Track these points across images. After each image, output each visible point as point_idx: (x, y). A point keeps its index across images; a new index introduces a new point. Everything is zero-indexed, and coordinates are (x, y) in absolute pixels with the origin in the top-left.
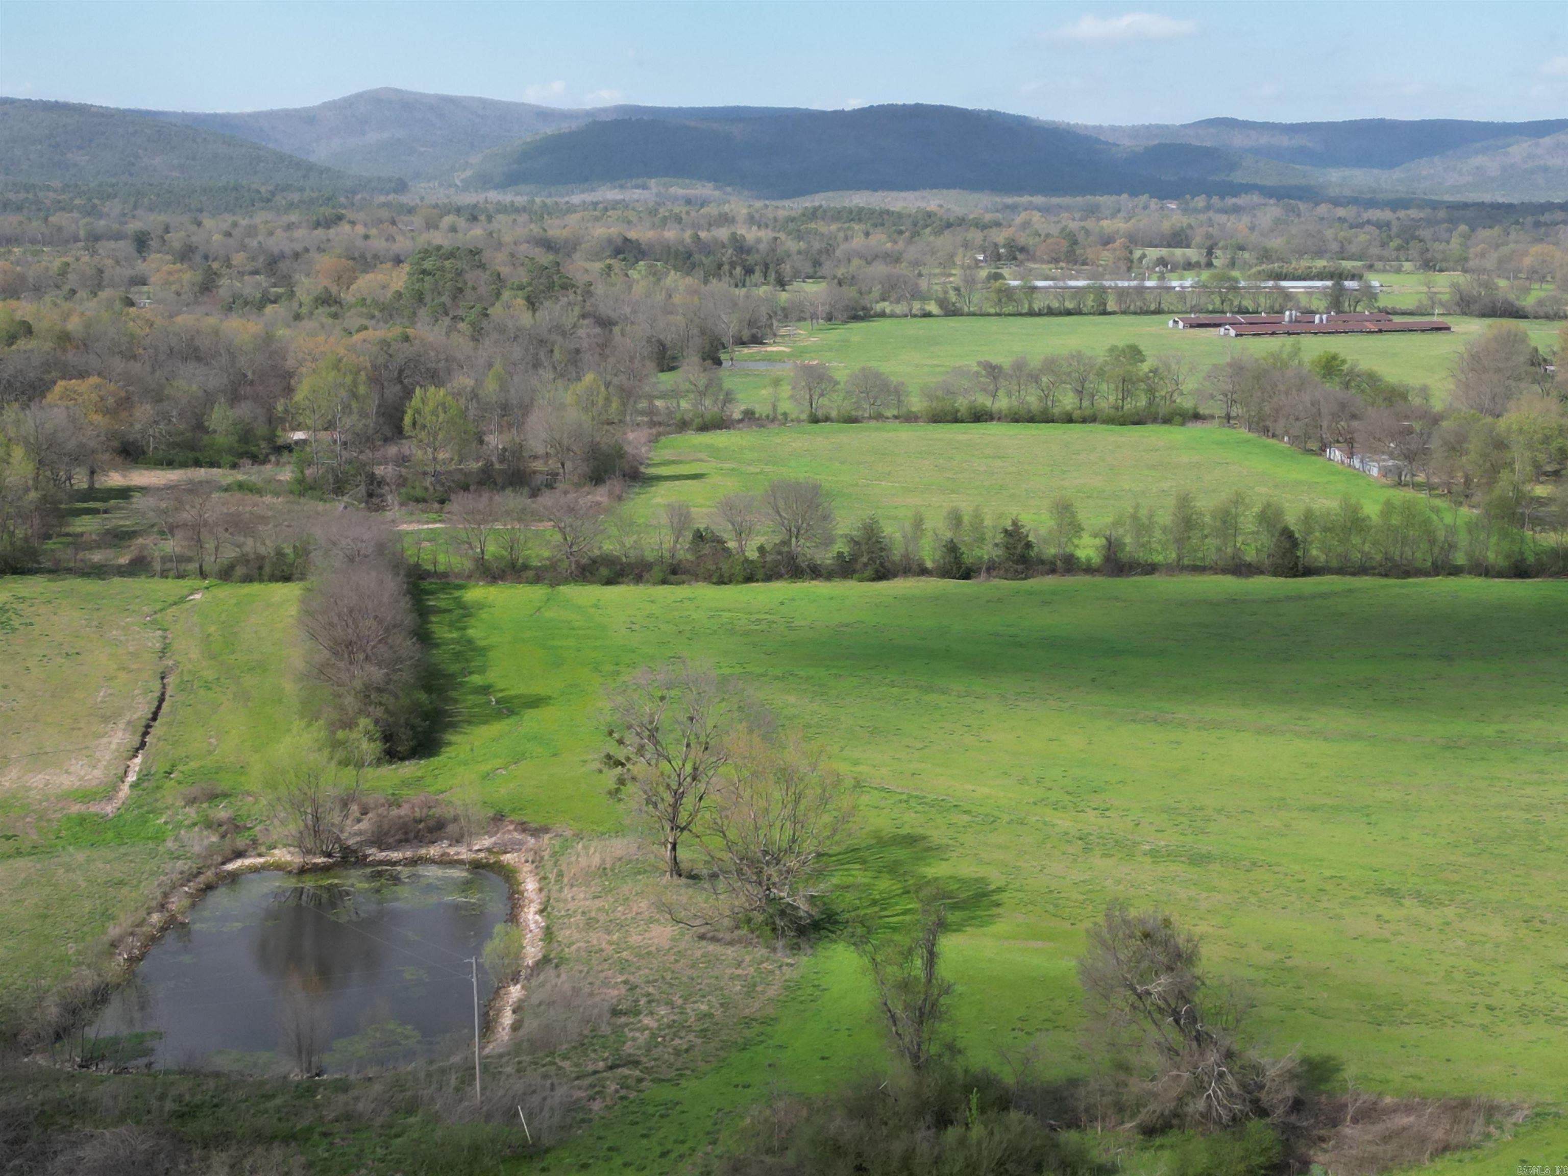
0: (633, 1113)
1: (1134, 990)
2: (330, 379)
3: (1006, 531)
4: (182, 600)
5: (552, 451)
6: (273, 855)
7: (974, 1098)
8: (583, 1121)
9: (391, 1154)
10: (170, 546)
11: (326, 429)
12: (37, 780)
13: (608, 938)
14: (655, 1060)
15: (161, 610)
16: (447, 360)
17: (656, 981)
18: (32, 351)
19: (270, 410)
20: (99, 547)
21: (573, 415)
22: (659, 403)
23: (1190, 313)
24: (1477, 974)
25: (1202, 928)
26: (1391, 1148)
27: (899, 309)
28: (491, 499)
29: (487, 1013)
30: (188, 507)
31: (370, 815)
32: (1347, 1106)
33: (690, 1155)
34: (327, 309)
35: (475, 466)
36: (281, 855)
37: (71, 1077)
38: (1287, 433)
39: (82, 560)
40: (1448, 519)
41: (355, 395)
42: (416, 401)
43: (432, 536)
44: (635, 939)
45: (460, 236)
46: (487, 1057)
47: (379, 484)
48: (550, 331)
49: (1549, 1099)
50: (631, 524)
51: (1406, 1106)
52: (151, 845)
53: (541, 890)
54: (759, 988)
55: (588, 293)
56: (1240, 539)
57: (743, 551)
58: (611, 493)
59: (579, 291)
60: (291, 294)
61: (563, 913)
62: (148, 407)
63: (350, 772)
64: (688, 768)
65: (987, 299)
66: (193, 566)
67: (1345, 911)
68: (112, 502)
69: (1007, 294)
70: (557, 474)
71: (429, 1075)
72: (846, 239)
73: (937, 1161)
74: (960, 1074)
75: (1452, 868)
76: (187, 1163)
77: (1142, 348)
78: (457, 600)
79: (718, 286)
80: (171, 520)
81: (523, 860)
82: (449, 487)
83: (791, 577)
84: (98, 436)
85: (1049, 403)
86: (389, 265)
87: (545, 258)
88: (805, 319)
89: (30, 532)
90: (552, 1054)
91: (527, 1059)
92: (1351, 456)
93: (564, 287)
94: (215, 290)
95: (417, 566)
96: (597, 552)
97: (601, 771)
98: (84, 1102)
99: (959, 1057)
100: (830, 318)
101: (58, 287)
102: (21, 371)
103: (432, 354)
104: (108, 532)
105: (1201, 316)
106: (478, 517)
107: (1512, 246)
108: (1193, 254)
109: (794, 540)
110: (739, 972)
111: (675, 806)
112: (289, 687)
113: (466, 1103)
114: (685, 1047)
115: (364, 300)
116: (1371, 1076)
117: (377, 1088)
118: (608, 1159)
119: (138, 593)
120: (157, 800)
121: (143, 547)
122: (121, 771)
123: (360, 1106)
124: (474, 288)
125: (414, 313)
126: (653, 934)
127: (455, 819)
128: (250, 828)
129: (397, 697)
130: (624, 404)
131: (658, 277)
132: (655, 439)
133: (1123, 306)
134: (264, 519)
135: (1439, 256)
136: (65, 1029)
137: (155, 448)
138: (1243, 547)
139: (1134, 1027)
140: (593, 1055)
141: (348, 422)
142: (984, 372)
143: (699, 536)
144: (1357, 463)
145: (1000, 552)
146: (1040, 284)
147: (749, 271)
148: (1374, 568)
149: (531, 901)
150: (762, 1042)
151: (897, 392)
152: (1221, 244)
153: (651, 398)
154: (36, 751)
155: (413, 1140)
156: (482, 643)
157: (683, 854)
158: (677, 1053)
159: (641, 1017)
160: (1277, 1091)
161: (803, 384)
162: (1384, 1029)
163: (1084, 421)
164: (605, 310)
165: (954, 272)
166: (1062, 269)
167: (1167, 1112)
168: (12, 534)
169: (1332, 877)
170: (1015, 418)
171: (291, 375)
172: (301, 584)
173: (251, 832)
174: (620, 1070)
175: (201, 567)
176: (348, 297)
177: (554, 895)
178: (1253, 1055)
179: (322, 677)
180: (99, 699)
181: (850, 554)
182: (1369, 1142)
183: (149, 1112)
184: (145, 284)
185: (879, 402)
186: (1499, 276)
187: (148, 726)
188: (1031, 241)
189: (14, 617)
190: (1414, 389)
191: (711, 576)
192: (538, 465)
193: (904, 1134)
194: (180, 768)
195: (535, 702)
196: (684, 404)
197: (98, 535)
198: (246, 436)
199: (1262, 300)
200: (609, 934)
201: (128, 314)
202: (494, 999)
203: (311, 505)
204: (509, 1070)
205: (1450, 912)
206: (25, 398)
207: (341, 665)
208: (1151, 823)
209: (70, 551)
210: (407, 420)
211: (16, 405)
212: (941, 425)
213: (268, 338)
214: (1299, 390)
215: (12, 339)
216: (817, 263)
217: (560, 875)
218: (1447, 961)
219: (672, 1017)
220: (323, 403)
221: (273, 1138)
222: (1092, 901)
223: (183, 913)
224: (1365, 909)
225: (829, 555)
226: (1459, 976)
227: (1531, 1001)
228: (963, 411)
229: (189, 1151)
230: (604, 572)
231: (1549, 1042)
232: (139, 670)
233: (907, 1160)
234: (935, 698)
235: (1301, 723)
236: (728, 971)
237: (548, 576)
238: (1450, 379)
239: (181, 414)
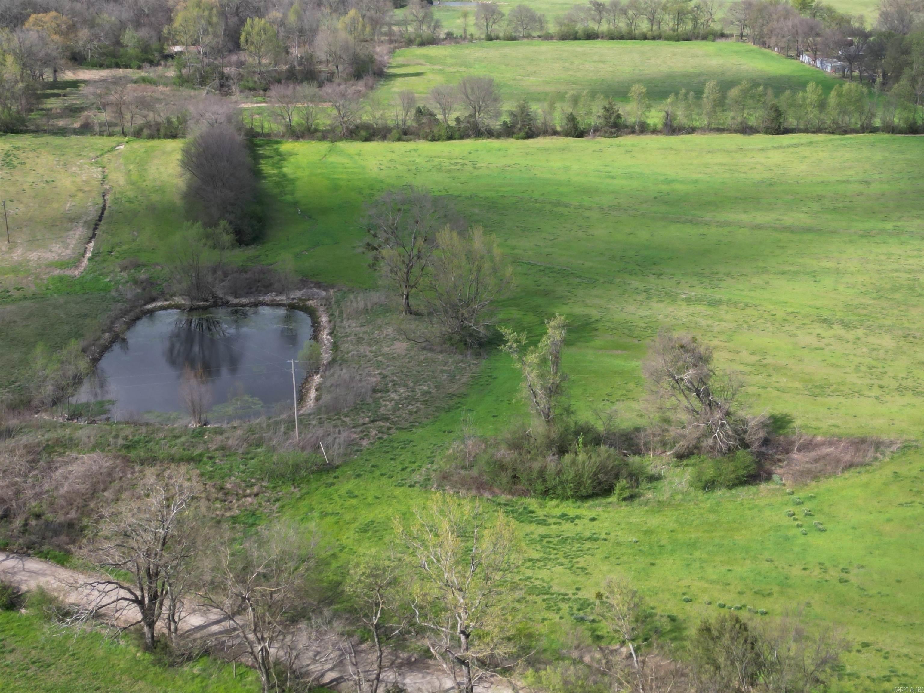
0: (386, 446)
1: (674, 377)
2: (195, 14)
3: (605, 108)
4: (113, 149)
5: (330, 59)
7: (581, 438)
8: (357, 451)
9: (248, 468)
10: (105, 116)
11: (194, 45)
12: (33, 256)
13: (370, 349)
14: (398, 417)
15: (101, 156)
17: (398, 373)
19: (160, 32)
20: (62, 117)
21: (343, 35)
22: (395, 28)
24: (874, 367)
25: (715, 342)
26: (819, 466)
28: (294, 88)
29: (301, 391)
30: (113, 92)
31: (229, 278)
32: (794, 442)
33: (419, 470)
35: (285, 68)
36: (178, 300)
37: (63, 426)
38: (777, 45)
39: (52, 125)
41: (210, 23)
42: (247, 27)
43: (260, 111)
44: (385, 350)
46: (302, 415)
47: (227, 78)
49: (913, 437)
50: (379, 104)
51: (829, 442)
52: (102, 294)
53: (330, 321)
54: (457, 378)
56: (746, 111)
57: (446, 121)
58: (366, 85)
61: (343, 335)
62: (86, 31)
63: (216, 253)
64: (415, 252)
66: (118, 129)
68: (68, 89)
70: (334, 73)
71: (269, 426)
73: (559, 473)
74: (572, 425)
75: (862, 306)
76: (132, 473)
78: (276, 150)
80: (103, 100)
81: (319, 304)
82: (269, 81)
83: (475, 137)
84: (57, 49)
85: (633, 27)
89: (20, 108)
90: (339, 414)
91: (324, 416)
92: (815, 59)
95: (252, 129)
96: (359, 121)
97: (364, 253)
98: (71, 439)
99: (572, 415)
102: (9, 8)
104: (66, 108)
106: (287, 100)
109: (477, 114)
110: (446, 368)
111: (407, 273)
112: (179, 202)
113: (290, 441)
114: (415, 410)
116: (809, 425)
117: (239, 432)
118: (371, 472)
119: (87, 144)
120: (104, 268)
121: (88, 117)
122: (82, 251)
123: (230, 442)
126: (395, 347)
127: (279, 281)
128: (160, 285)
129: (242, 209)
130: (374, 29)
132: (392, 51)
134: (158, 100)
136: (57, 399)
137: (92, 56)
138: (748, 117)
139: (673, 398)
140: (362, 415)
141: (207, 40)
142: (593, 8)
143: (419, 112)
144: (818, 64)
145: (601, 121)
148: (826, 129)
149: (325, 328)
150: (459, 407)
151: (540, 21)
153: (390, 25)
154: (31, 239)
155: (261, 461)
156: (292, 177)
157: (412, 301)
158: (411, 413)
159: (390, 393)
160: (755, 434)
161: (483, 15)
162: (819, 399)
163: (654, 38)
167: (691, 446)
168: (10, 109)
169: (792, 312)
170: (613, 36)
171: (170, 10)
172: (183, 140)
173: (160, 287)
174: (378, 423)
175: (123, 129)
177: (338, 324)
178: (743, 414)
179: (198, 196)
180: (67, 208)
181: (511, 123)
182: (807, 462)
183: (109, 445)
185: (529, 27)
187: (97, 225)
189: (14, 159)
190: (854, 17)
191: (427, 136)
192: (322, 67)
193: (540, 458)
194: (117, 249)
195: (325, 212)
196: (410, 29)
197: (61, 109)
198: (145, 49)
200: (370, 346)
202: (305, 383)
203: (186, 92)
204: (314, 422)
205: (860, 332)
206: (12, 25)
207: (209, 189)
208: (687, 283)
209: (44, 120)
210: (242, 39)
211: (7, 30)
212: (567, 42)
214: (785, 18)
217: (341, 312)
218: (857, 360)
219: (407, 394)
220: (191, 28)
221: (181, 460)
222: (651, 327)
223: (123, 333)
224: (810, 331)
225: (498, 123)
226: (863, 368)
227: (904, 383)
228: (580, 32)
229: (133, 468)
230: (363, 133)
231: (914, 406)
232: (90, 191)
233: (542, 472)
234: (560, 209)
235: (777, 222)
236: (439, 368)
237: (330, 136)
238: (877, 11)
239: (106, 35)
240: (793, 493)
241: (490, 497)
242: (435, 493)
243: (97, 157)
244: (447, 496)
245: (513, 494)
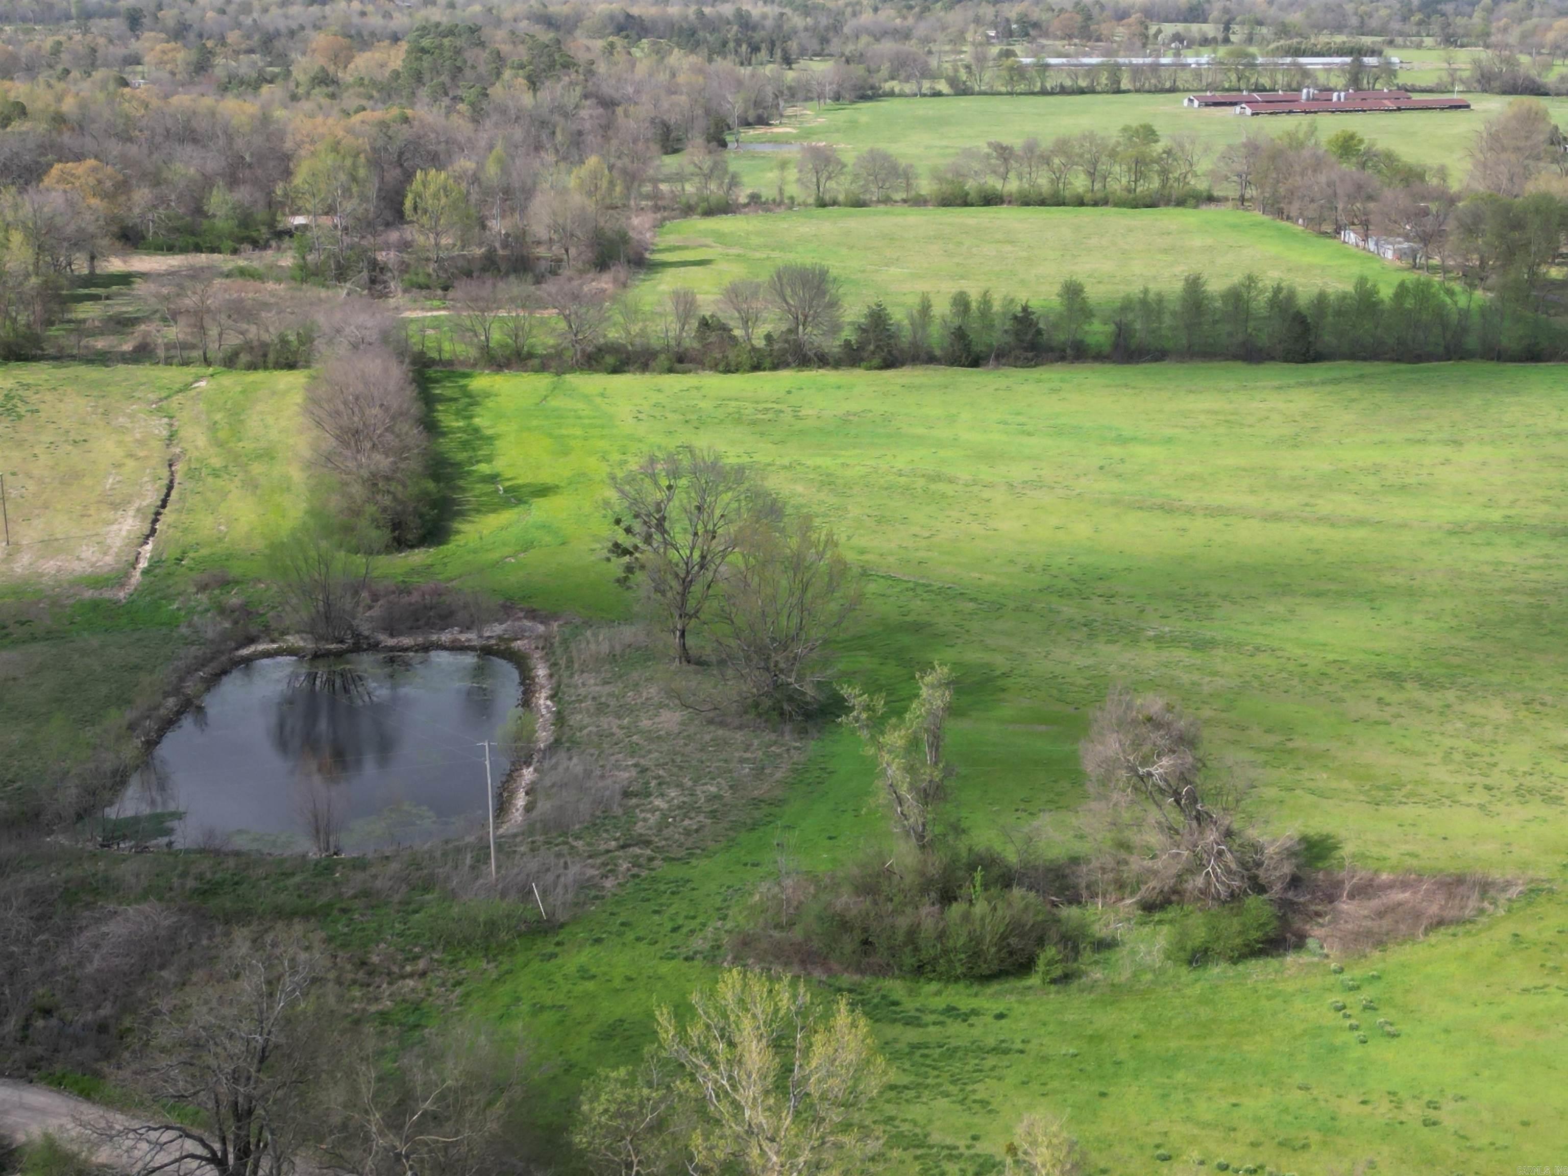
0: (645, 890)
1: (1137, 771)
2: (329, 162)
3: (1015, 318)
4: (187, 387)
5: (555, 237)
6: (285, 641)
7: (978, 876)
8: (596, 897)
9: (409, 929)
10: (175, 332)
11: (327, 214)
12: (49, 566)
13: (619, 722)
14: (666, 839)
15: (166, 398)
16: (447, 142)
17: (667, 764)
18: (27, 133)
19: (270, 193)
20: (102, 334)
21: (577, 199)
22: (664, 187)
23: (1206, 91)
24: (1475, 755)
25: (1206, 713)
26: (1386, 923)
27: (908, 88)
28: (494, 285)
29: (501, 794)
30: (189, 293)
31: (379, 603)
32: (1343, 882)
33: (701, 930)
34: (325, 90)
35: (479, 251)
36: (293, 640)
37: (93, 856)
38: (1301, 215)
39: (86, 347)
40: (1462, 301)
41: (354, 179)
42: (416, 185)
43: (437, 324)
44: (645, 723)
45: (458, 12)
46: (501, 836)
47: (382, 270)
48: (552, 112)
49: (1543, 875)
50: (636, 312)
51: (1402, 882)
52: (165, 630)
53: (551, 676)
54: (768, 771)
55: (590, 73)
56: (1251, 324)
57: (749, 339)
58: (615, 280)
59: (581, 70)
60: (288, 73)
61: (574, 698)
62: (146, 191)
63: (359, 559)
64: (696, 555)
65: (998, 77)
66: (196, 354)
67: (1346, 695)
68: (114, 288)
69: (1019, 72)
70: (561, 260)
71: (445, 854)
72: (854, 14)
73: (942, 935)
74: (964, 854)
75: (1453, 651)
76: (210, 938)
77: (1155, 128)
78: (463, 388)
79: (723, 65)
80: (172, 306)
81: (533, 646)
82: (452, 274)
83: (798, 365)
84: (97, 220)
85: (1061, 186)
86: (387, 43)
87: (546, 36)
88: (812, 99)
89: (32, 318)
90: (565, 834)
91: (540, 838)
92: (1365, 240)
93: (565, 66)
94: (210, 71)
95: (422, 354)
96: (602, 341)
97: (608, 560)
98: (107, 880)
99: (963, 836)
100: (837, 98)
101: (51, 67)
102: (17, 153)
103: (432, 136)
104: (110, 318)
105: (1218, 94)
106: (482, 304)
107: (1535, 20)
108: (1210, 29)
109: (801, 327)
110: (748, 755)
111: (683, 595)
112: (297, 475)
113: (481, 881)
114: (695, 827)
115: (362, 79)
116: (1368, 853)
117: (394, 866)
118: (620, 934)
119: (144, 380)
120: (169, 587)
121: (147, 334)
122: (132, 558)
123: (379, 883)
124: (473, 67)
125: (413, 93)
126: (662, 719)
127: (466, 606)
128: (262, 615)
129: (405, 486)
130: (628, 188)
131: (660, 54)
132: (659, 225)
133: (1138, 85)
134: (266, 306)
135: (1460, 31)
136: (85, 810)
137: (155, 233)
138: (1254, 333)
139: (1136, 807)
140: (605, 835)
141: (349, 206)
142: (995, 154)
143: (705, 324)
144: (1371, 246)
145: (1010, 339)
146: (1053, 61)
147: (755, 49)
148: (1386, 353)
149: (542, 687)
150: (770, 822)
151: (906, 176)
152: (1238, 19)
153: (655, 181)
154: (46, 538)
155: (431, 916)
156: (489, 432)
157: (690, 641)
158: (688, 833)
159: (652, 798)
160: (1275, 869)
161: (811, 166)
162: (1383, 808)
163: (1096, 204)
164: (607, 90)
165: (964, 49)
166: (1075, 45)
167: (1166, 889)
168: (15, 321)
169: (1335, 661)
170: (1026, 201)
171: (286, 158)
172: (306, 372)
173: (263, 619)
174: (631, 849)
175: (205, 354)
176: (347, 76)
177: (565, 681)
178: (1253, 833)
179: (330, 465)
180: (108, 487)
181: (857, 342)
182: (1365, 917)
183: (171, 889)
184: (139, 64)
185: (887, 185)
186: (1521, 52)
187: (158, 514)
188: (1045, 16)
189: (20, 404)
190: (1431, 169)
191: (717, 365)
192: (542, 251)
193: (909, 910)
194: (191, 555)
195: (543, 491)
196: (689, 188)
197: (100, 321)
198: (245, 221)
199: (1279, 77)
200: (619, 718)
201: (123, 95)
202: (507, 781)
203: (312, 291)
204: (522, 849)
205: (1451, 695)
206: (22, 181)
207: (348, 453)
208: (1156, 610)
209: (73, 339)
210: (408, 204)
211: (13, 189)
212: (950, 209)
213: (265, 119)
214: (1315, 171)
215: (6, 121)
216: (824, 41)
217: (570, 661)
218: (1448, 742)
219: (682, 799)
220: (323, 186)
221: (293, 914)
222: (1096, 686)
223: (199, 697)
224: (1366, 693)
225: (838, 343)
226: (1458, 757)
227: (1528, 781)
228: (973, 195)
229: (211, 927)
230: (610, 360)
231: (1545, 821)
232: (146, 457)
233: (912, 933)
234: (942, 487)
235: (1308, 509)
236: (737, 754)
237: (553, 364)
238: (1468, 159)
239: (179, 198)
240: (1341, 971)
241: (824, 978)
242: (730, 971)
243: (161, 400)
244: (749, 974)
245: (863, 973)
